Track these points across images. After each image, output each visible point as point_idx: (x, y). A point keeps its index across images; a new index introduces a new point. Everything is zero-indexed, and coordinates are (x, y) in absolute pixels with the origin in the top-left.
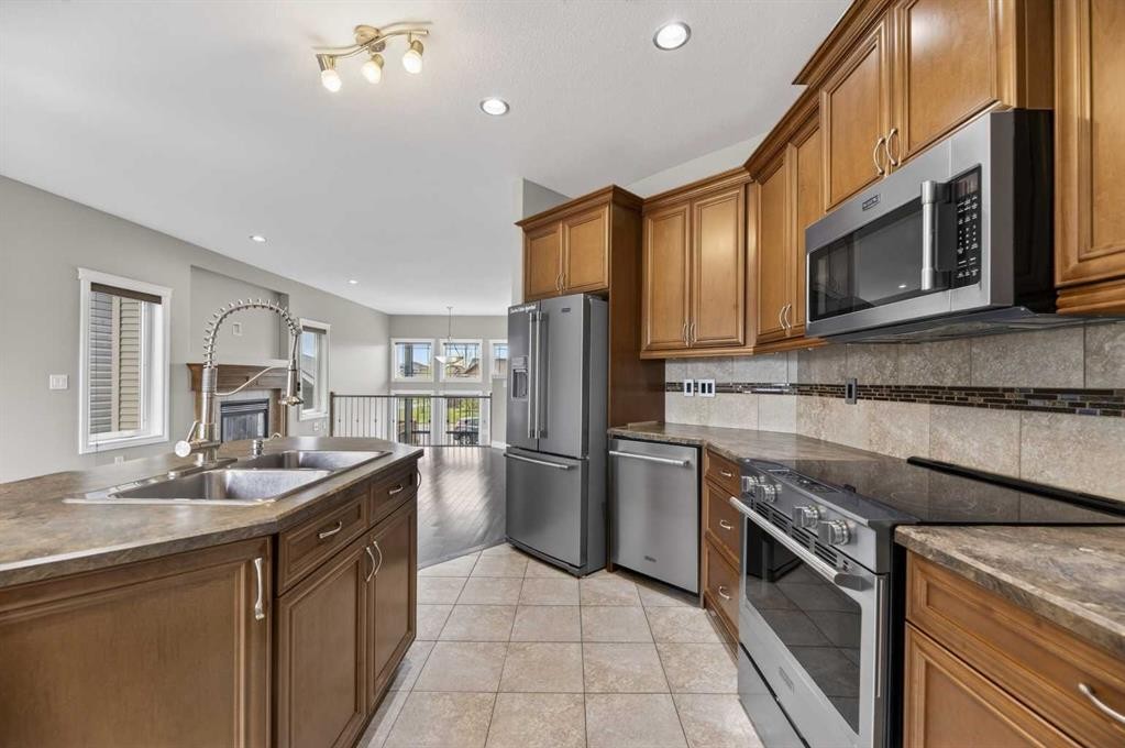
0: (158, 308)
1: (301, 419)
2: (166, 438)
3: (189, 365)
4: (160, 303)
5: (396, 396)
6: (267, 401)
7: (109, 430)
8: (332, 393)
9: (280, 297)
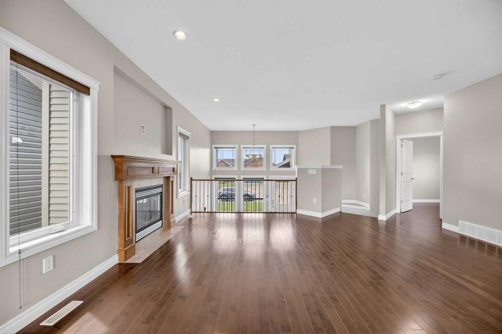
0: (87, 101)
1: (178, 198)
2: (95, 227)
3: (113, 157)
4: (89, 94)
5: (216, 179)
6: (161, 186)
7: (40, 226)
8: (191, 178)
9: (166, 108)
